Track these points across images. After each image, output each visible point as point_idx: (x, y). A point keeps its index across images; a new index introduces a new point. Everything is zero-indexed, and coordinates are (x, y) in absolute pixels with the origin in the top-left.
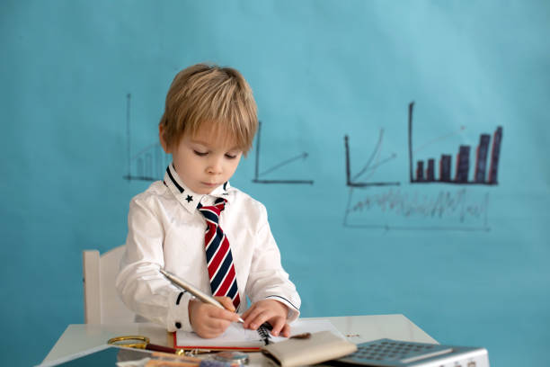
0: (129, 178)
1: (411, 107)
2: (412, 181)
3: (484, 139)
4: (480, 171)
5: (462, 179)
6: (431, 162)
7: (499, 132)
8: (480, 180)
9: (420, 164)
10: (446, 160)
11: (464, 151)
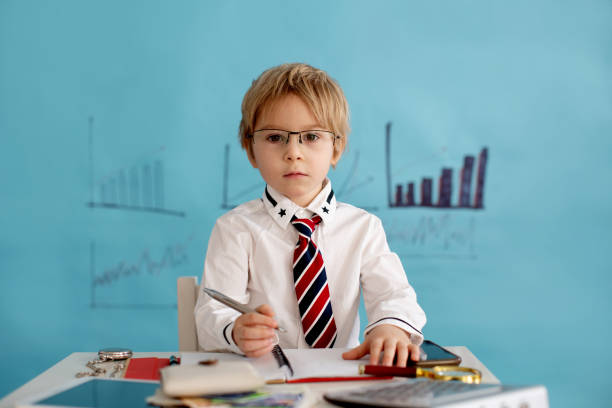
0: (92, 205)
1: (388, 127)
2: (391, 206)
3: (468, 162)
4: (464, 195)
5: (445, 202)
6: (411, 186)
7: (484, 154)
8: (464, 204)
9: (399, 188)
10: (427, 183)
11: (447, 174)
